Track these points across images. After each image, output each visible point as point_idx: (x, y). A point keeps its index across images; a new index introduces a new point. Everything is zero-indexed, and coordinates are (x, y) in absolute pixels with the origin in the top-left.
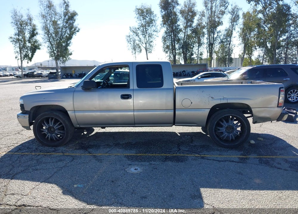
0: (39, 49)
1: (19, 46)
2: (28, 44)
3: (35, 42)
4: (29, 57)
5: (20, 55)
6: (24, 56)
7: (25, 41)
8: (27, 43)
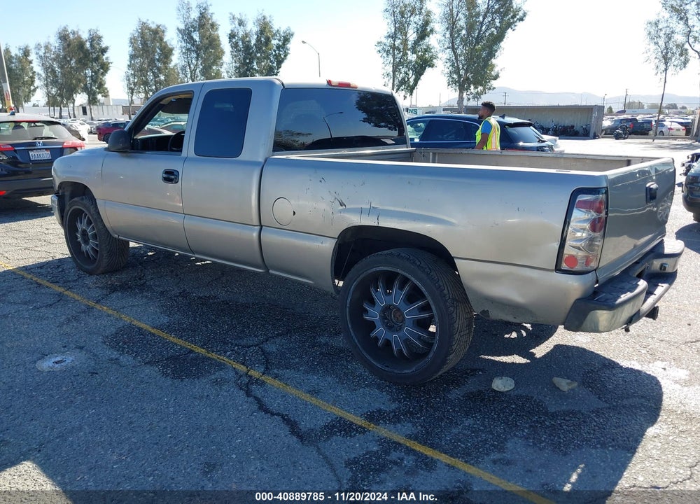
0: (432, 66)
1: (392, 61)
2: (412, 57)
3: (426, 50)
4: (409, 86)
5: (391, 81)
6: (400, 82)
7: (405, 48)
8: (409, 53)
